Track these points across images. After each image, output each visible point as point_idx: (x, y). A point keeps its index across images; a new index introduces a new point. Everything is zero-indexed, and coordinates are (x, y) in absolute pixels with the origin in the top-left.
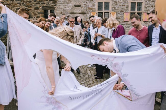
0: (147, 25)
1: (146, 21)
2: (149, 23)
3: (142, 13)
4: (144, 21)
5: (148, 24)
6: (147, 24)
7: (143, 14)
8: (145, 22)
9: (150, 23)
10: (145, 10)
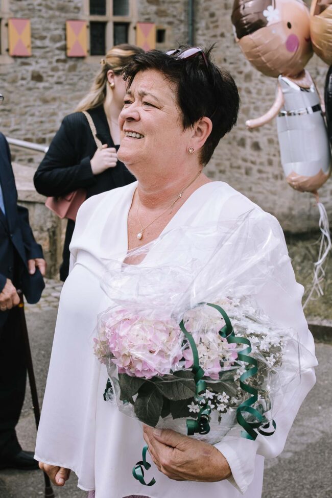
0: (27, 71)
1: (20, 57)
2: (34, 63)
3: (4, 22)
4: (12, 52)
5: (30, 68)
6: (27, 67)
7: (7, 25)
8: (19, 61)
9: (37, 62)
10: (15, 8)
